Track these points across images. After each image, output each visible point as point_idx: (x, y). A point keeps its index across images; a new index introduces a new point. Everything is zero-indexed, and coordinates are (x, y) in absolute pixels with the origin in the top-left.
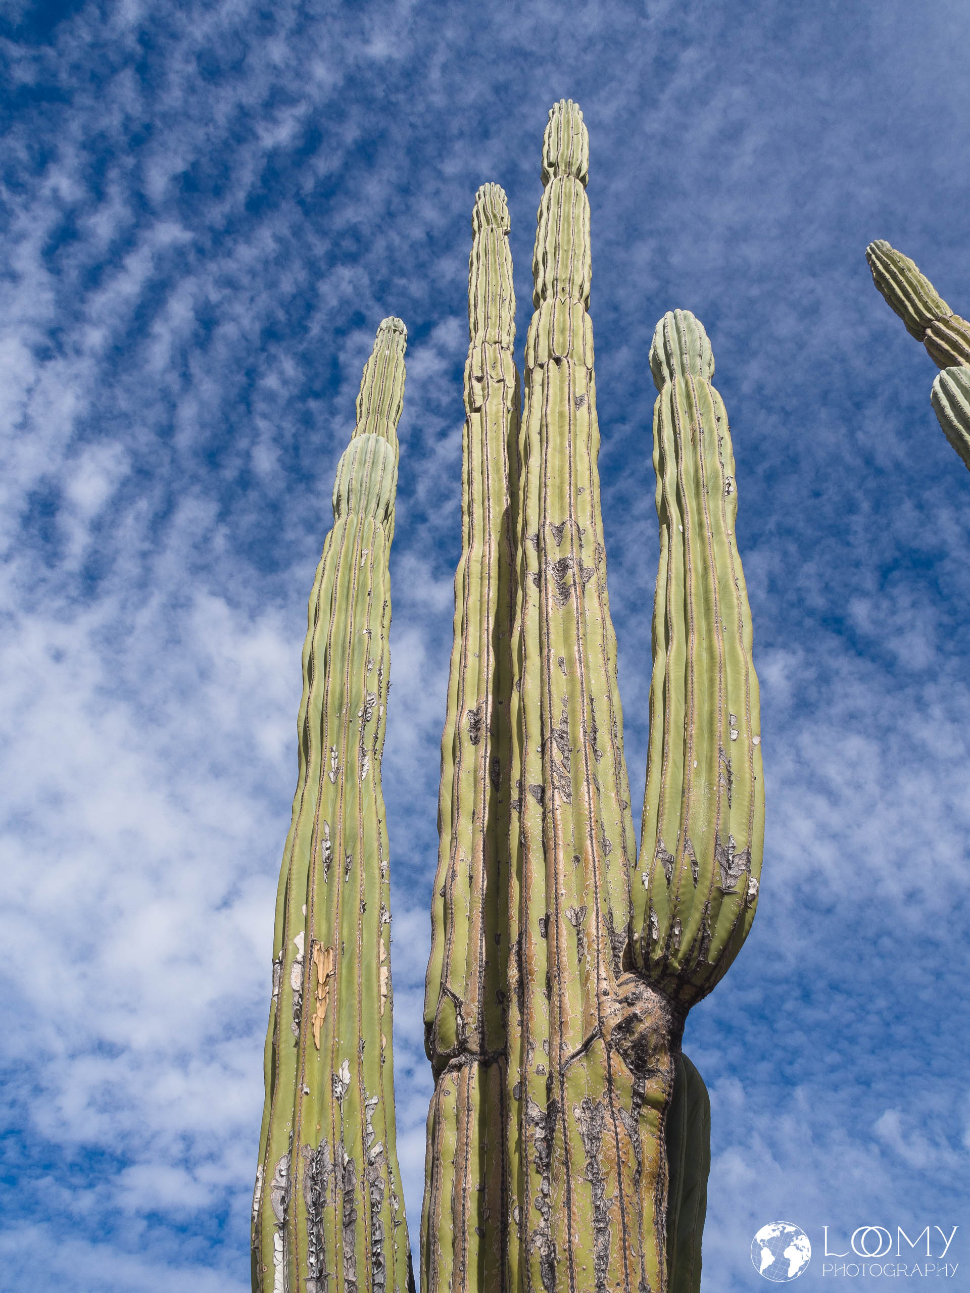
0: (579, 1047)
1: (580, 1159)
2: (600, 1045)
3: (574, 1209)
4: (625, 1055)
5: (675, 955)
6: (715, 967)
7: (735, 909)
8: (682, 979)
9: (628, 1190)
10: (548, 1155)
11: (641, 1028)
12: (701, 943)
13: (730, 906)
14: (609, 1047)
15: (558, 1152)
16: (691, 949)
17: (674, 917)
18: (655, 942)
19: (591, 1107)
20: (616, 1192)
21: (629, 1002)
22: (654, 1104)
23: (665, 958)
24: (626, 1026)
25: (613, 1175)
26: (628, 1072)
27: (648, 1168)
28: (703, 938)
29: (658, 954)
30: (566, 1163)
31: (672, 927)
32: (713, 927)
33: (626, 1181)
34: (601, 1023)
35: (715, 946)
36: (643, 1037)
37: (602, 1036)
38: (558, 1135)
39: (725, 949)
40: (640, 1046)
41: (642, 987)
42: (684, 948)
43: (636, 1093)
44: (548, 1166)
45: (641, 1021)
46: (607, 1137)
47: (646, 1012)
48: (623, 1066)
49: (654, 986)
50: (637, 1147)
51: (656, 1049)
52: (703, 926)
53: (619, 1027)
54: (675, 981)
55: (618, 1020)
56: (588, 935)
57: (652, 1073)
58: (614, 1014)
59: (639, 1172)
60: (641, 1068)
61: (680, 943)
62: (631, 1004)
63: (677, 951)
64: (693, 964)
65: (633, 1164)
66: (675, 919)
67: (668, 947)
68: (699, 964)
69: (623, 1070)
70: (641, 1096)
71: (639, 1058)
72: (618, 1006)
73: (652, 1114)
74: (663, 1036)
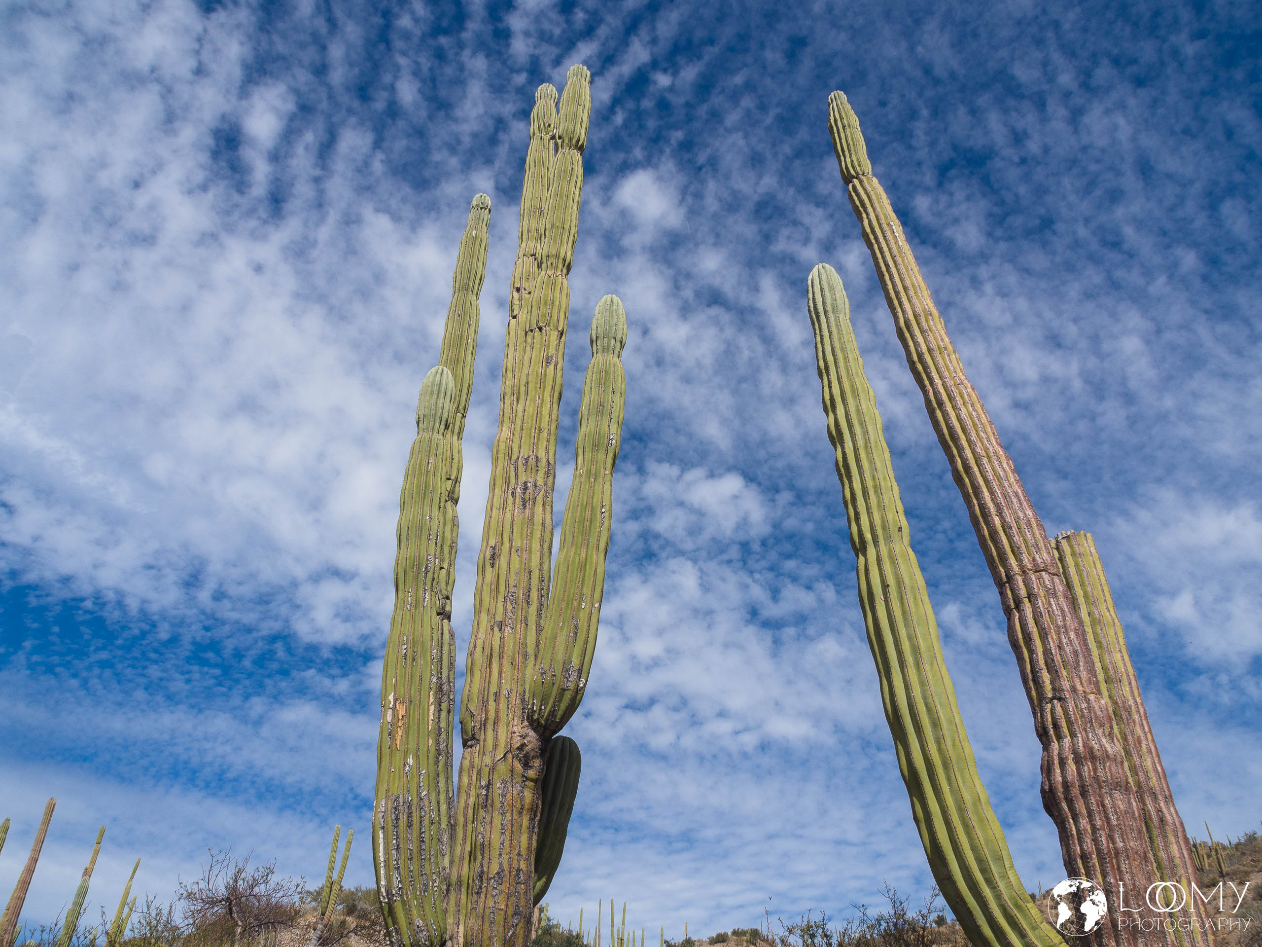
0: (502, 756)
1: (497, 804)
2: (510, 756)
3: (493, 825)
4: (520, 760)
5: (542, 718)
6: (560, 722)
7: (569, 697)
8: (545, 727)
9: (515, 817)
10: (486, 802)
11: (527, 749)
12: (553, 713)
13: (568, 696)
14: (513, 757)
15: (489, 801)
16: (549, 715)
17: (542, 701)
18: (535, 711)
19: (504, 782)
20: (510, 818)
21: (523, 737)
22: (532, 780)
23: (538, 719)
24: (521, 747)
25: (510, 811)
26: (520, 767)
27: (526, 807)
28: (554, 710)
29: (536, 717)
30: (492, 806)
31: (541, 705)
32: (559, 706)
33: (515, 813)
34: (511, 746)
35: (560, 714)
36: (527, 753)
37: (511, 752)
38: (490, 794)
39: (564, 714)
40: (526, 756)
41: (530, 730)
42: (546, 714)
43: (523, 776)
44: (486, 806)
45: (527, 746)
46: (509, 795)
47: (530, 742)
48: (519, 765)
49: (535, 729)
50: (522, 799)
51: (533, 757)
52: (554, 706)
53: (518, 748)
54: (542, 729)
55: (518, 745)
56: (511, 703)
57: (531, 767)
58: (517, 742)
59: (522, 809)
60: (526, 765)
61: (544, 712)
62: (524, 738)
63: (543, 716)
64: (549, 722)
65: (519, 806)
66: (544, 701)
67: (539, 714)
68: (552, 721)
69: (518, 766)
70: (526, 777)
71: (525, 761)
72: (519, 738)
73: (531, 784)
74: (537, 752)
